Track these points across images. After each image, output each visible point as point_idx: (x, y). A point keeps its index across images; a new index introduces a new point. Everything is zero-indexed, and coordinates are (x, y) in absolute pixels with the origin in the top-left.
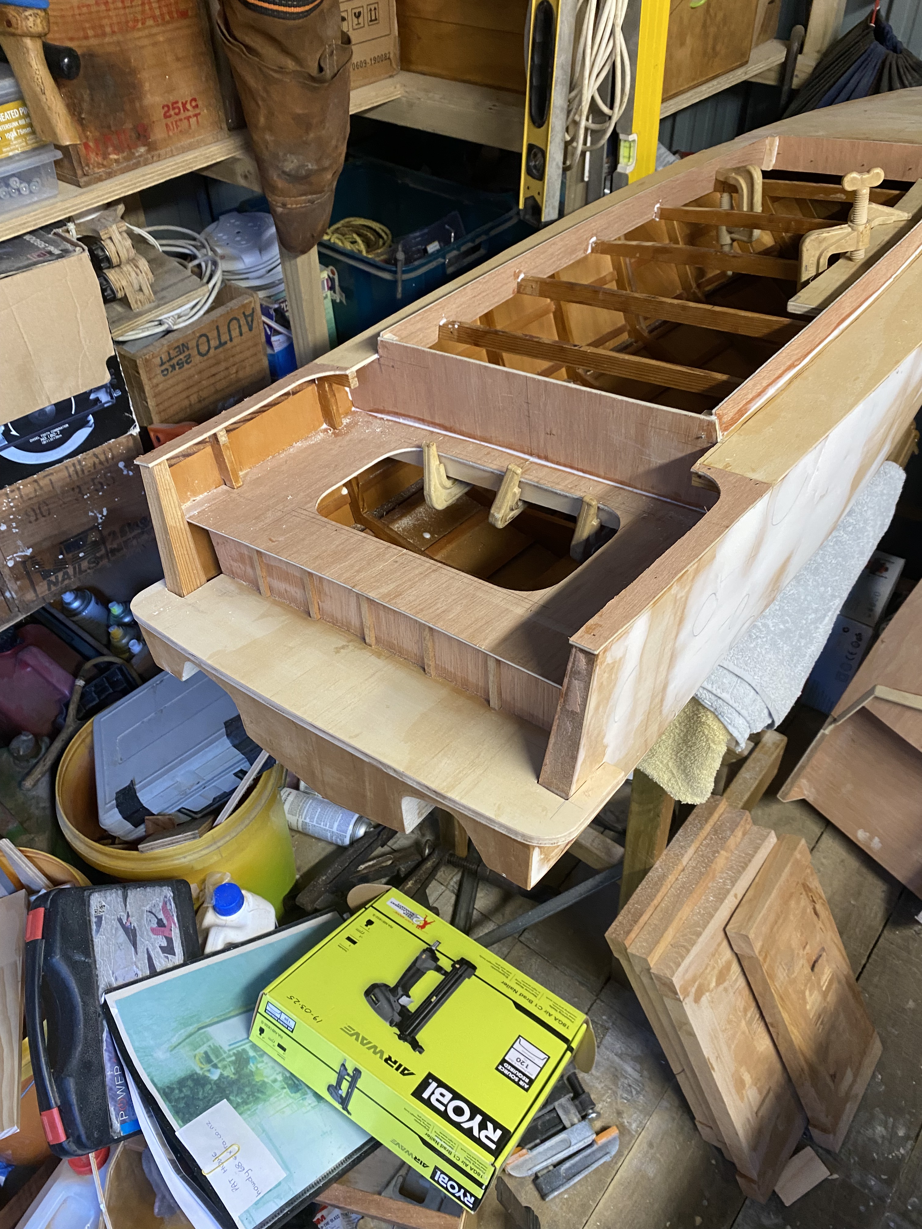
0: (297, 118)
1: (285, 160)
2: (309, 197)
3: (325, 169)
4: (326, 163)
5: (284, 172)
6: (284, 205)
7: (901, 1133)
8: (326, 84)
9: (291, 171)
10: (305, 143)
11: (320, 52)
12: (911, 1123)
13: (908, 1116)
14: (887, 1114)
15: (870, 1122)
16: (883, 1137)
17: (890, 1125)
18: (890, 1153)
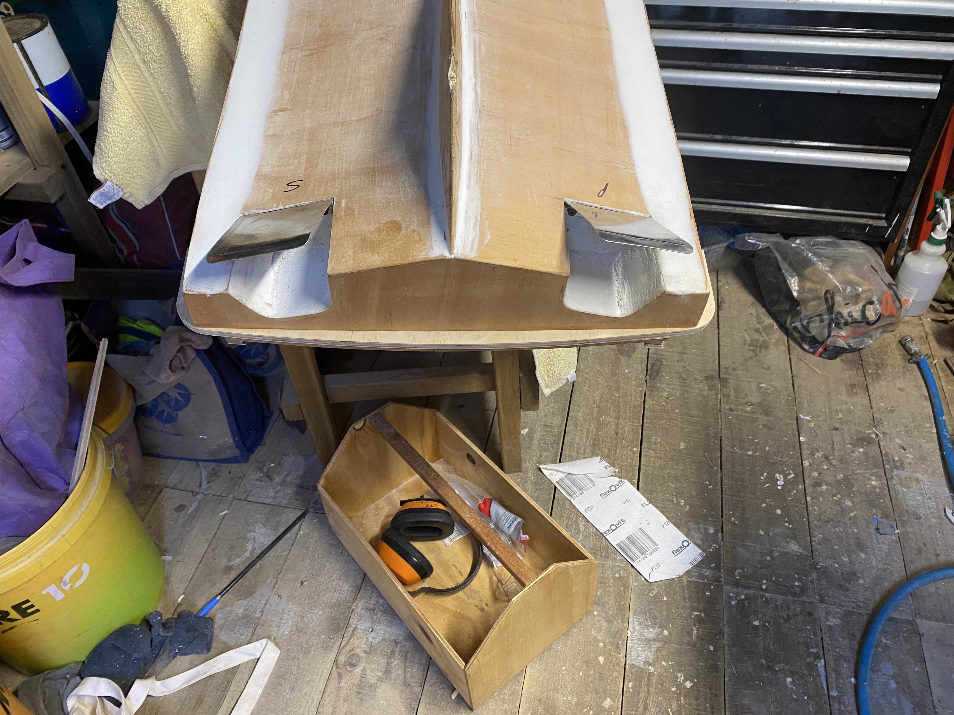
7: (712, 531)
12: (714, 521)
13: (711, 519)
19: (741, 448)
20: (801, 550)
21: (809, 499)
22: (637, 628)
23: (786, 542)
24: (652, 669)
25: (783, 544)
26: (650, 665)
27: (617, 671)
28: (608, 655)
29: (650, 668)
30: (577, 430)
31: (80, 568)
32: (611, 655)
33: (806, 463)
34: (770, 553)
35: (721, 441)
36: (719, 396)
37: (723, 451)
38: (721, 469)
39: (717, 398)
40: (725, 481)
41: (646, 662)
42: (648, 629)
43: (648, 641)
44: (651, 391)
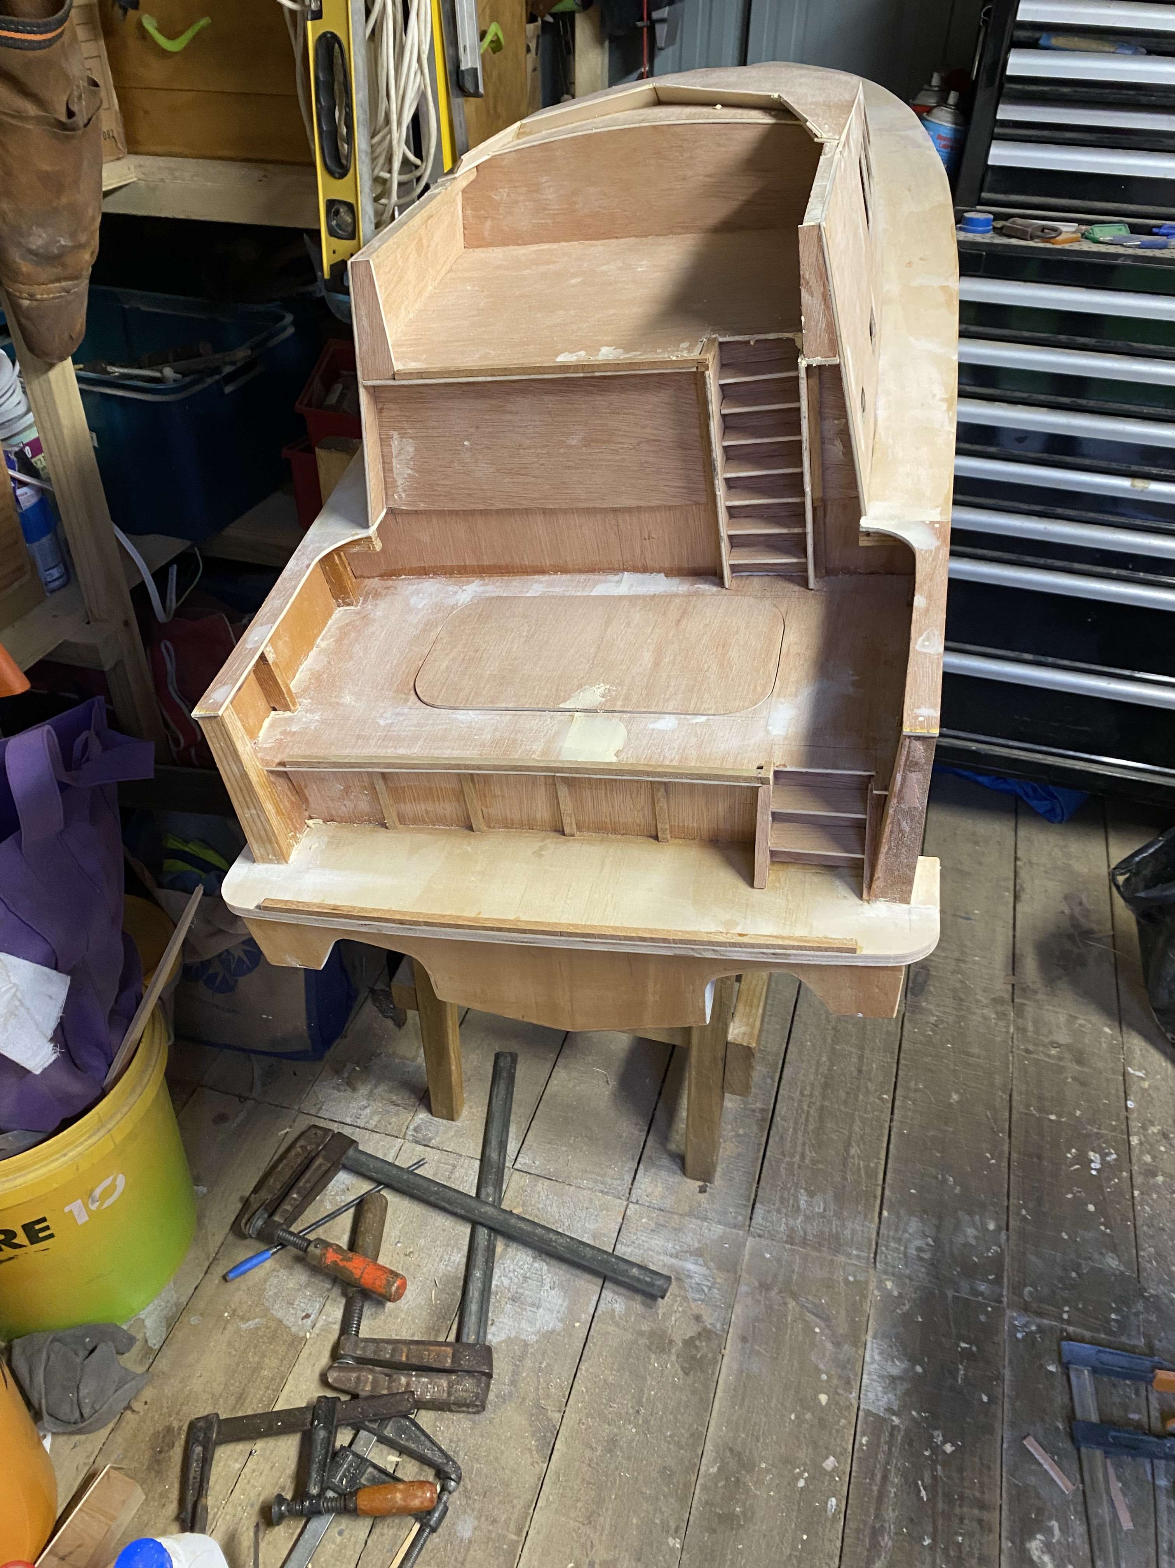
0: (45, 178)
1: (30, 235)
2: (63, 284)
3: (80, 247)
4: (83, 238)
5: (31, 252)
6: (31, 297)
7: (992, 1226)
8: (80, 132)
9: (39, 247)
10: (56, 210)
11: (68, 93)
12: (996, 1212)
13: (991, 1208)
14: (971, 1214)
15: (957, 1227)
16: (976, 1238)
17: (979, 1224)
18: (988, 1251)
19: (1040, 1110)
20: (1122, 1268)
21: (1136, 1193)
22: (877, 1357)
23: (1101, 1254)
24: (896, 1420)
25: (1096, 1256)
26: (894, 1413)
27: (846, 1418)
28: (833, 1395)
29: (894, 1418)
30: (803, 1061)
31: (115, 1179)
32: (838, 1394)
33: (1134, 1140)
34: (1077, 1268)
35: (1011, 1096)
36: (1012, 1030)
37: (1014, 1111)
38: (1010, 1136)
39: (1007, 1033)
40: (1014, 1156)
41: (889, 1410)
42: (893, 1361)
43: (893, 1379)
44: (913, 1012)
